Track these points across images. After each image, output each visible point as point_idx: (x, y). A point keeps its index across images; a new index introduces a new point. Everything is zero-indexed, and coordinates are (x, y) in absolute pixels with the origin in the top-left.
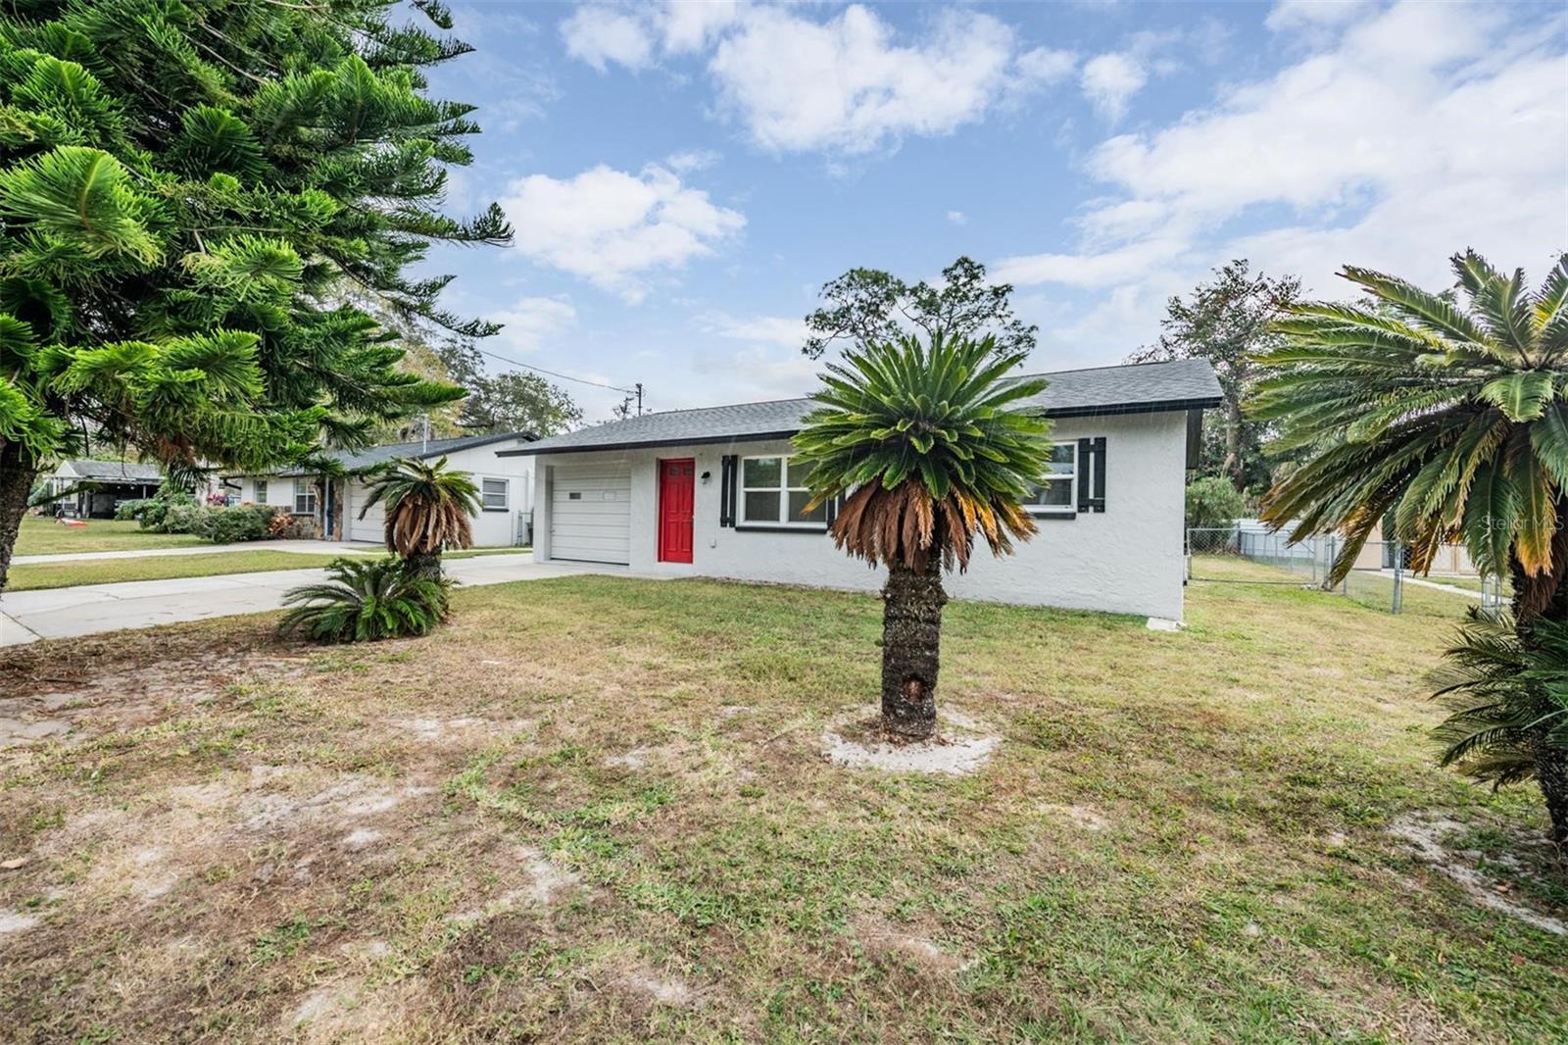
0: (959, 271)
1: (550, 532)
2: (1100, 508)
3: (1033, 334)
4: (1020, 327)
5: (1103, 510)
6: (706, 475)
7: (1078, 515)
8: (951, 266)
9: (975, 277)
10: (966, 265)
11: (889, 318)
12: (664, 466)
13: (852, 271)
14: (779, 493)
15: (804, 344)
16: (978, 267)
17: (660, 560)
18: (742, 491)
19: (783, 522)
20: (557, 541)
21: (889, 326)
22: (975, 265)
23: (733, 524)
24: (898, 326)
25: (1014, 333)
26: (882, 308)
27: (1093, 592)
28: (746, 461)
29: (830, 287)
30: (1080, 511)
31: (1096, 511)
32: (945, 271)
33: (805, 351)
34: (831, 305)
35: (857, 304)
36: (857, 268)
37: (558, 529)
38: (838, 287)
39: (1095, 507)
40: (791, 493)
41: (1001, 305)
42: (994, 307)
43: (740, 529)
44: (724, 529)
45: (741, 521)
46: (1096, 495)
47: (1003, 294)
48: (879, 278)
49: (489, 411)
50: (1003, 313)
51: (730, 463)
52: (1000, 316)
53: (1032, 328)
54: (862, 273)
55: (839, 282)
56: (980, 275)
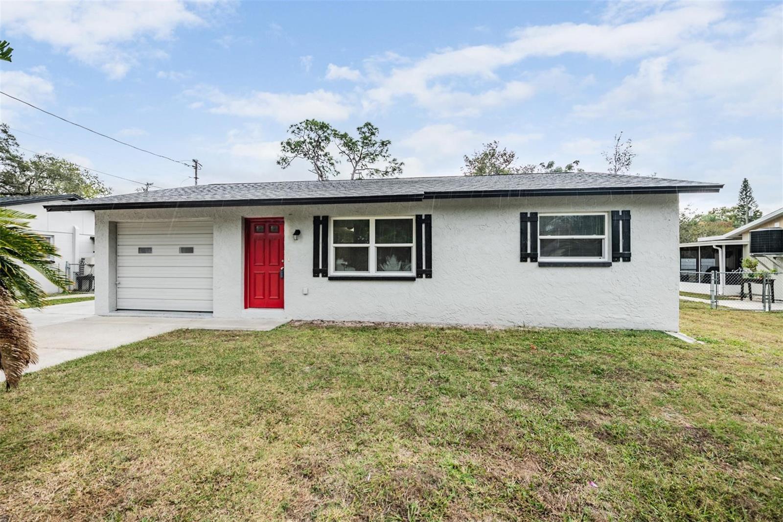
0: (365, 130)
1: (115, 284)
2: (627, 258)
3: (402, 167)
4: (396, 162)
5: (629, 260)
6: (297, 233)
7: (613, 263)
8: (362, 126)
9: (373, 134)
10: (370, 127)
11: (326, 151)
12: (248, 224)
13: (307, 120)
14: (367, 248)
15: (279, 159)
16: (375, 129)
17: (246, 307)
18: (332, 246)
19: (373, 271)
20: (122, 293)
21: (326, 155)
22: (374, 127)
23: (325, 274)
24: (331, 155)
25: (393, 165)
26: (322, 144)
27: (625, 316)
28: (335, 221)
29: (294, 127)
30: (613, 261)
31: (624, 261)
32: (358, 129)
33: (279, 163)
34: (294, 139)
35: (308, 140)
36: (311, 119)
37: (124, 282)
38: (298, 128)
39: (623, 258)
40: (378, 248)
41: (385, 150)
42: (382, 151)
43: (332, 279)
44: (316, 278)
45: (332, 272)
46: (624, 250)
47: (386, 145)
48: (323, 127)
49: (24, 183)
50: (386, 155)
51: (320, 223)
52: (384, 156)
53: (402, 164)
54: (314, 123)
55: (299, 125)
56: (376, 134)
